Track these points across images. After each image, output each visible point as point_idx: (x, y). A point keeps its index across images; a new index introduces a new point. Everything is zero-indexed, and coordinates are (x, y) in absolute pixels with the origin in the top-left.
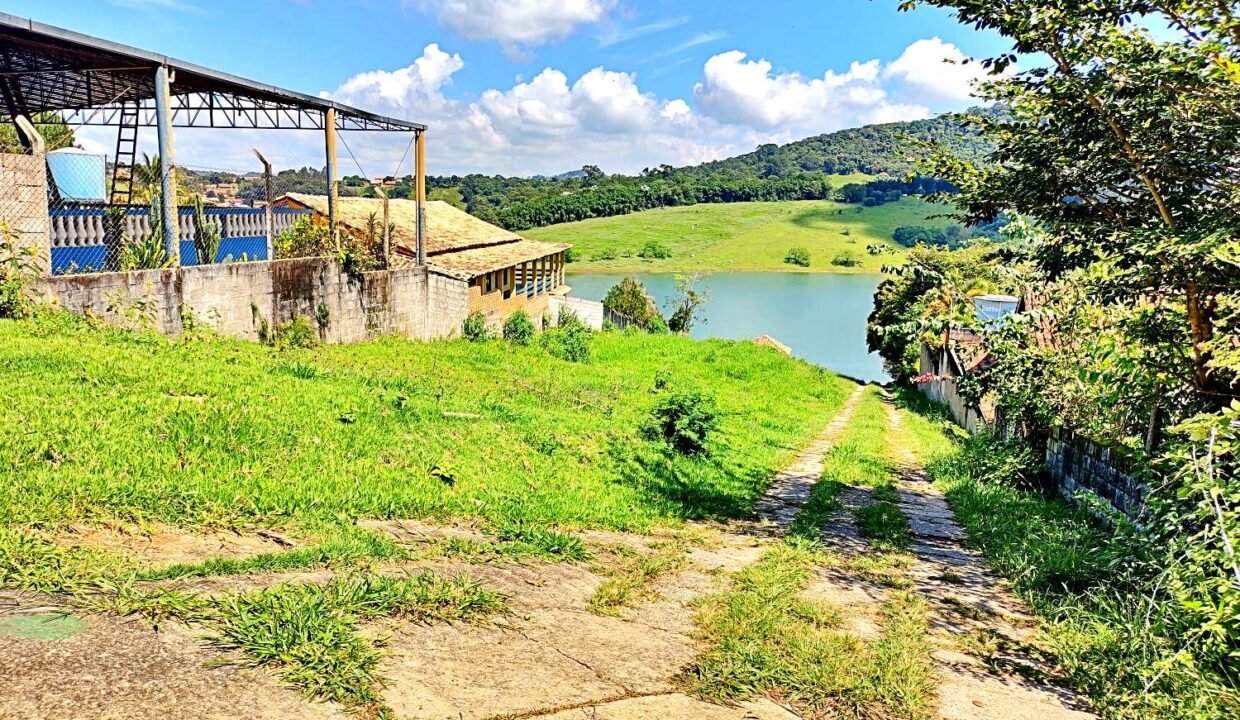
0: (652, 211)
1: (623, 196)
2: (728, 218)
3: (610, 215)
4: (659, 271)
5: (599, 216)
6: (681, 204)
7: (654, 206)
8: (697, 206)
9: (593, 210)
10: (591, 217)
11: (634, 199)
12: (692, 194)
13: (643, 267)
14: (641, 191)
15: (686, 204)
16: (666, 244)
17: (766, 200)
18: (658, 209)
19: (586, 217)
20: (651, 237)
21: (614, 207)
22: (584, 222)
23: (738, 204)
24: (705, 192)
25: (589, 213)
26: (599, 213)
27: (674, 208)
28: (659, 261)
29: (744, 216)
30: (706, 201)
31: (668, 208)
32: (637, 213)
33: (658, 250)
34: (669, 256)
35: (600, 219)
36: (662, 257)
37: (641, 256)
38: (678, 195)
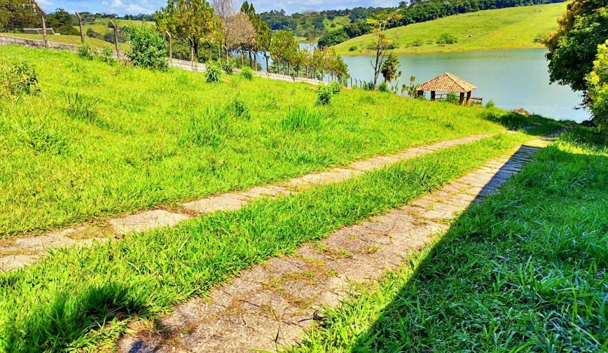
0: (451, 17)
1: (432, 9)
2: (498, 17)
3: (424, 21)
4: (448, 51)
5: (417, 22)
6: (469, 11)
7: (452, 14)
8: (480, 12)
9: (413, 19)
10: (412, 23)
11: (439, 10)
12: (477, 5)
13: (439, 49)
14: (444, 5)
15: (473, 11)
16: (454, 35)
17: (526, 5)
18: (454, 16)
19: (410, 23)
20: (446, 31)
21: (427, 16)
22: (408, 26)
23: (507, 9)
24: (485, 3)
25: (412, 21)
26: (418, 20)
27: (465, 15)
28: (449, 46)
29: (509, 15)
30: (486, 9)
31: (461, 15)
32: (441, 19)
33: (449, 39)
34: (456, 42)
35: (418, 24)
36: (451, 43)
37: (438, 43)
38: (468, 6)
